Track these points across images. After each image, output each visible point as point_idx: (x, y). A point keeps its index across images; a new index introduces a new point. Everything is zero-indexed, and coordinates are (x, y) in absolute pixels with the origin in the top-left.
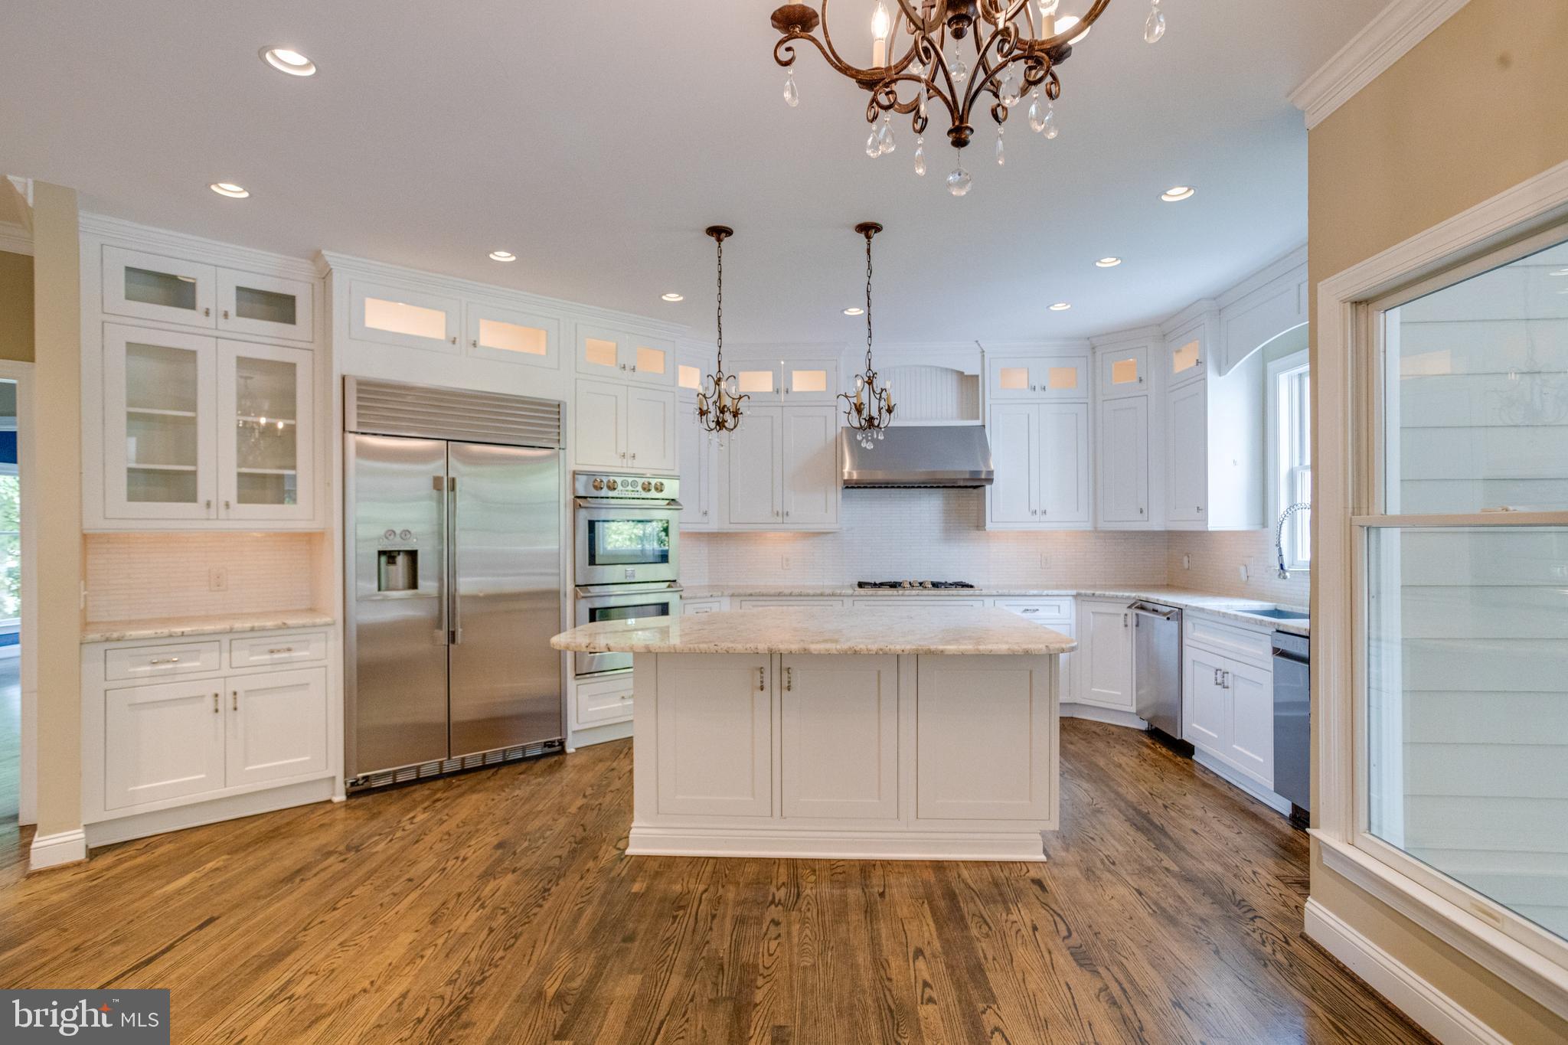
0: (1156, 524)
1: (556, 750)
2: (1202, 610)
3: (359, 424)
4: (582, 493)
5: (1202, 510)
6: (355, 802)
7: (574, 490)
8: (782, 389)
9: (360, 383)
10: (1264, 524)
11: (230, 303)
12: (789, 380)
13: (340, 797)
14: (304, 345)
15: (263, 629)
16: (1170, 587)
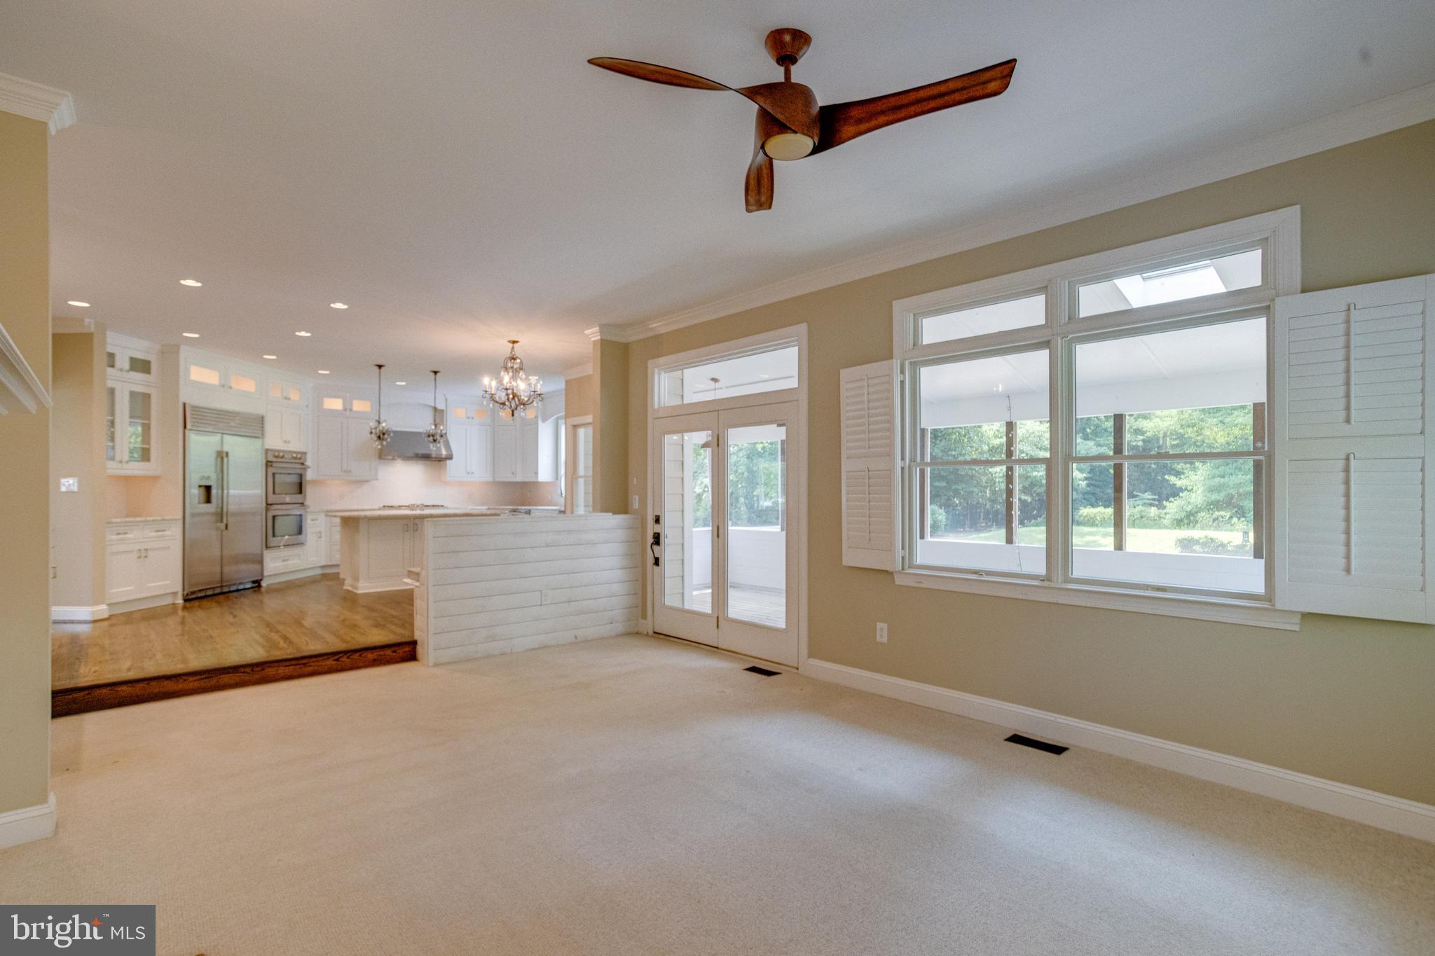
0: (519, 479)
1: (257, 584)
2: (538, 509)
3: (193, 426)
4: (269, 459)
5: (536, 473)
6: (188, 605)
7: (266, 457)
8: (347, 408)
9: (193, 407)
10: (557, 479)
11: (127, 366)
12: (351, 404)
13: (180, 601)
14: (154, 385)
15: (156, 520)
16: (523, 504)
